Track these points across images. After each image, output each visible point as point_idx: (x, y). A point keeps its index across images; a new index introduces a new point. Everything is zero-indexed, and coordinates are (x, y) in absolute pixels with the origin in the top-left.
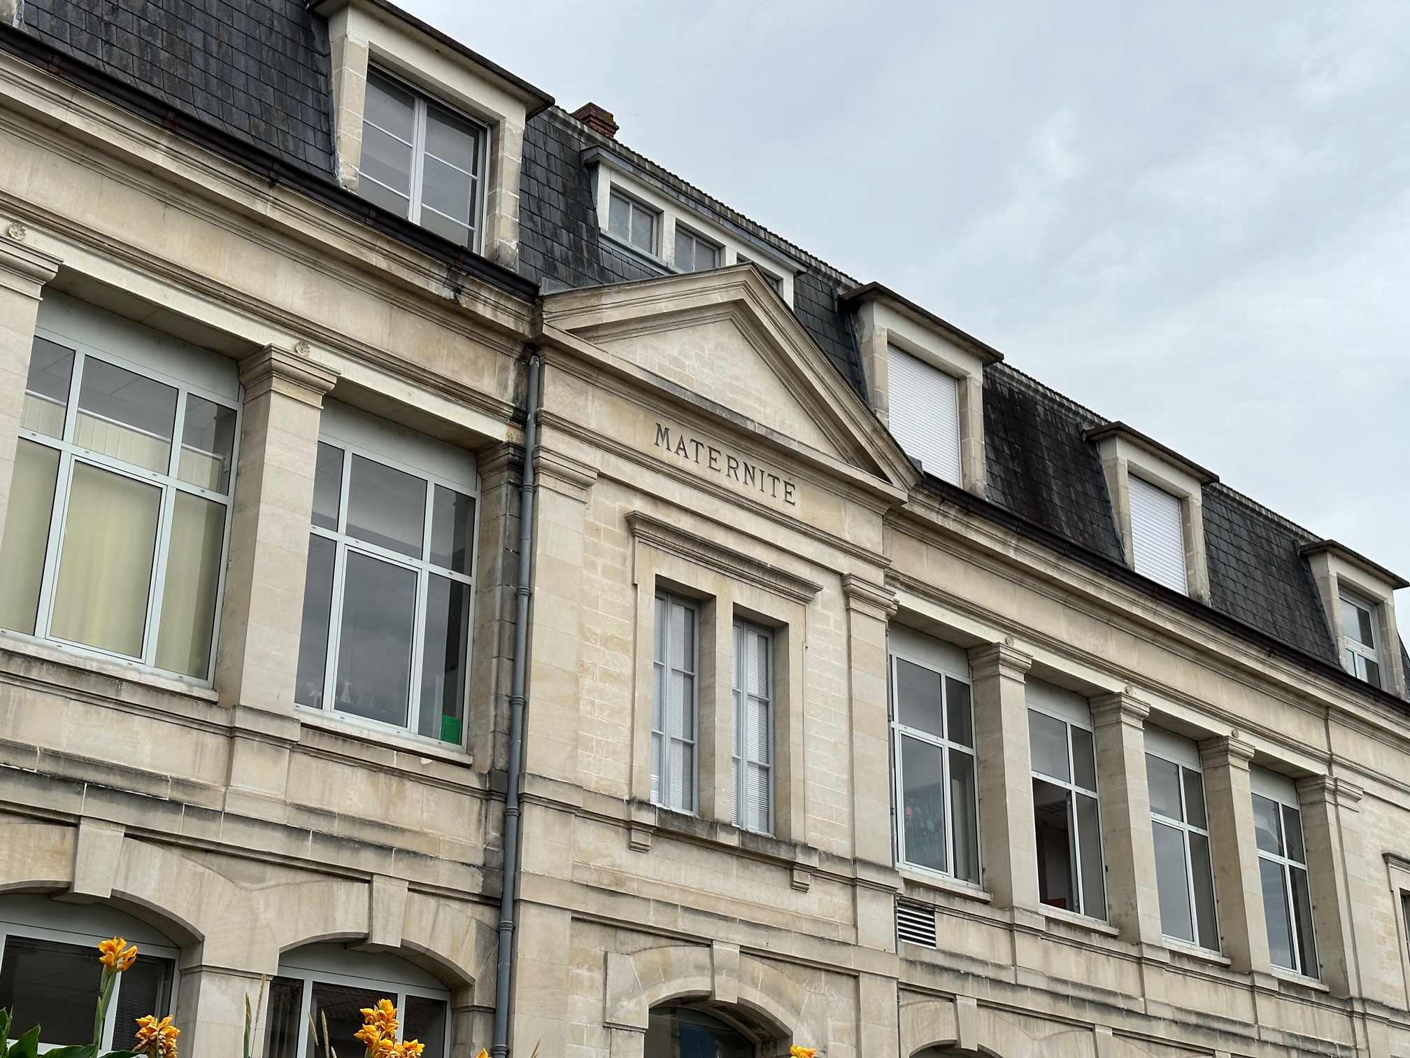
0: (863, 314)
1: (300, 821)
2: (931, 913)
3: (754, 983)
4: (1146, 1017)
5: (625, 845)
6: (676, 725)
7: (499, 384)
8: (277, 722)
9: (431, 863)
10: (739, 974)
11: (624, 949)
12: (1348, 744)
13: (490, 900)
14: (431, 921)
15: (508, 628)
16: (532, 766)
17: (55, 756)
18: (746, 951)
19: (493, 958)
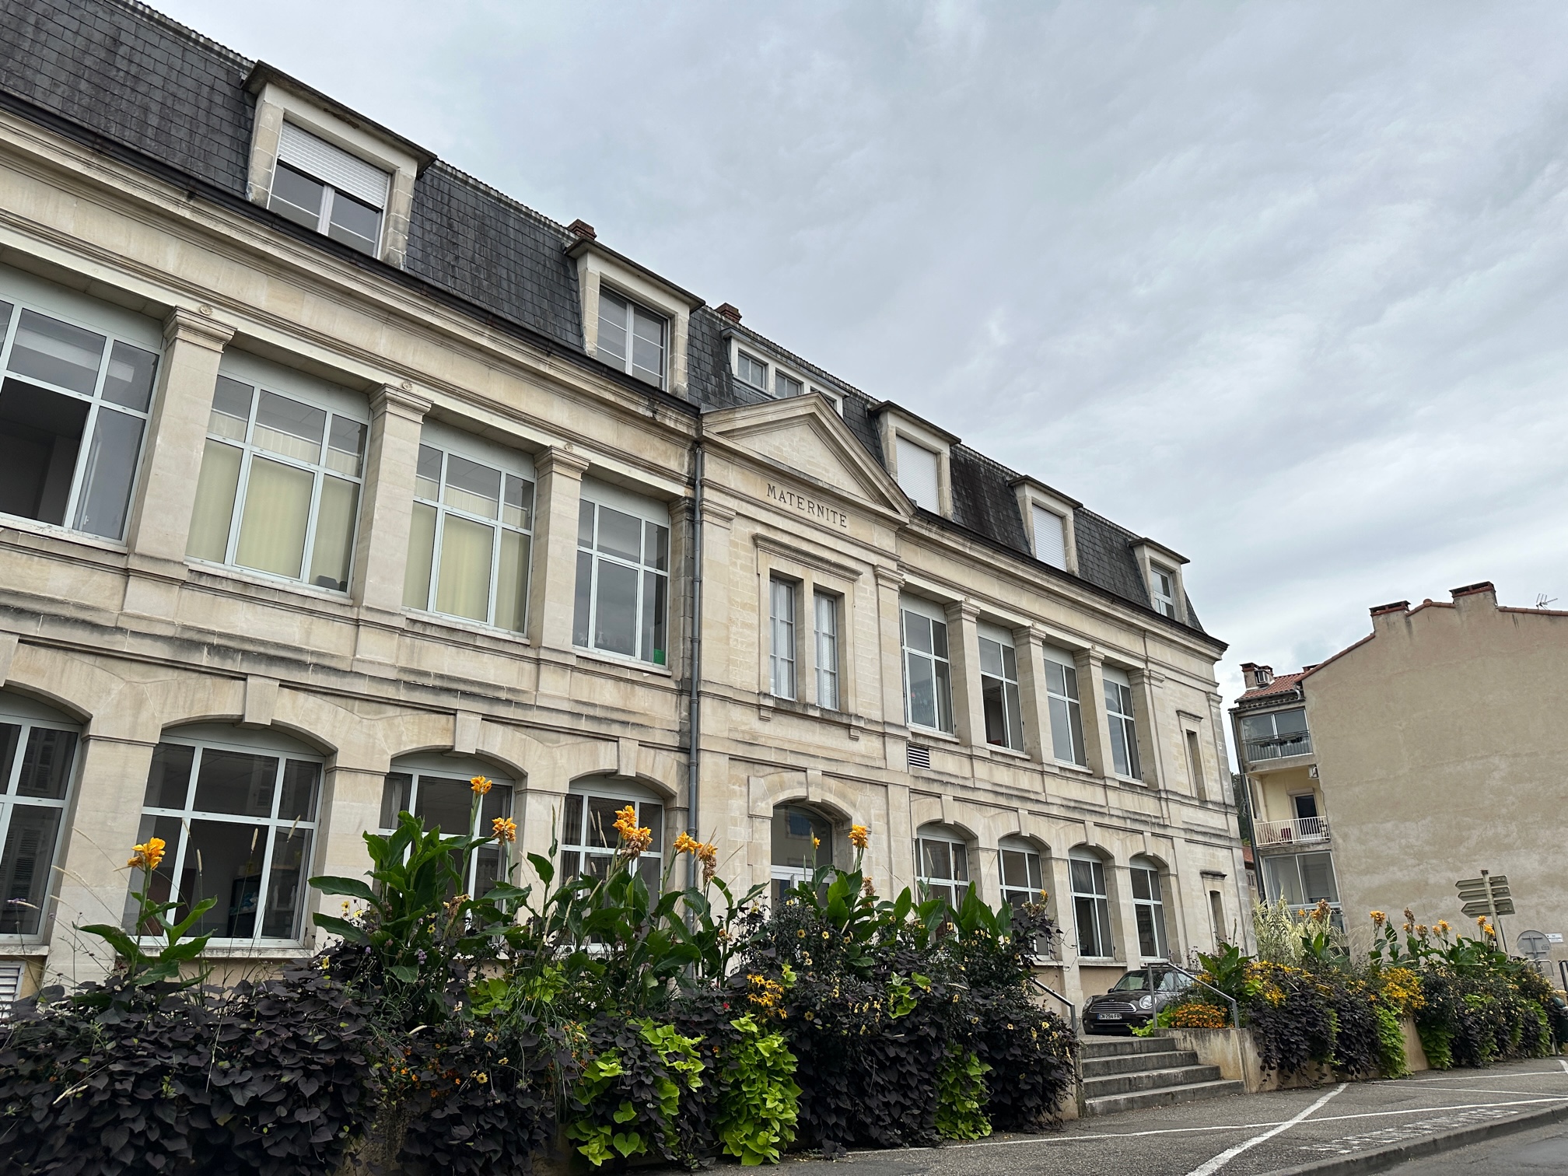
0: (882, 419)
1: (578, 709)
2: (927, 750)
3: (830, 791)
4: (1047, 803)
5: (757, 717)
6: (783, 651)
7: (679, 464)
8: (563, 655)
9: (651, 730)
10: (822, 786)
11: (758, 774)
12: (1156, 651)
13: (684, 750)
14: (652, 762)
15: (689, 600)
16: (704, 676)
17: (442, 677)
18: (825, 774)
19: (686, 781)
